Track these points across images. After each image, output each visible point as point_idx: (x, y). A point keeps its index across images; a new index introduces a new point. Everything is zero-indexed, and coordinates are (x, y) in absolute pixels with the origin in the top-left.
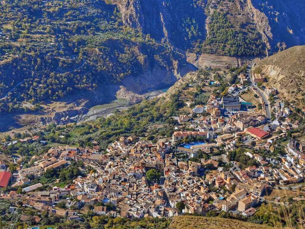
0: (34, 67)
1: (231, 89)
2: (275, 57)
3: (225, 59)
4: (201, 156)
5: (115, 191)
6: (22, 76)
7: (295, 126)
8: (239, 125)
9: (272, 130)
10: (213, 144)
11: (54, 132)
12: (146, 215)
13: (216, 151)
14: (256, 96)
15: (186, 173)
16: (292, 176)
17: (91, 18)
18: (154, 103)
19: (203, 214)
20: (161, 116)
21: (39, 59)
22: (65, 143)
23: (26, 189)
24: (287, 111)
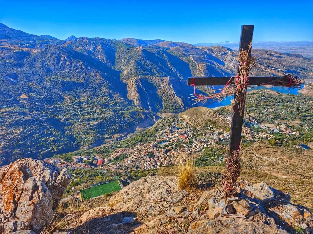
0: (107, 123)
1: (173, 123)
2: (186, 112)
3: (170, 114)
4: (166, 147)
5: (138, 162)
6: (104, 127)
7: (195, 133)
8: (177, 135)
9: (188, 135)
10: (170, 142)
11: (116, 144)
12: (150, 169)
13: (171, 144)
14: (181, 125)
15: (162, 153)
16: (196, 150)
17: (125, 105)
18: (148, 131)
19: (169, 166)
20: (151, 135)
21: (109, 121)
22: (120, 148)
23: (108, 165)
24: (192, 129)
